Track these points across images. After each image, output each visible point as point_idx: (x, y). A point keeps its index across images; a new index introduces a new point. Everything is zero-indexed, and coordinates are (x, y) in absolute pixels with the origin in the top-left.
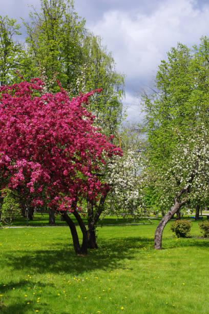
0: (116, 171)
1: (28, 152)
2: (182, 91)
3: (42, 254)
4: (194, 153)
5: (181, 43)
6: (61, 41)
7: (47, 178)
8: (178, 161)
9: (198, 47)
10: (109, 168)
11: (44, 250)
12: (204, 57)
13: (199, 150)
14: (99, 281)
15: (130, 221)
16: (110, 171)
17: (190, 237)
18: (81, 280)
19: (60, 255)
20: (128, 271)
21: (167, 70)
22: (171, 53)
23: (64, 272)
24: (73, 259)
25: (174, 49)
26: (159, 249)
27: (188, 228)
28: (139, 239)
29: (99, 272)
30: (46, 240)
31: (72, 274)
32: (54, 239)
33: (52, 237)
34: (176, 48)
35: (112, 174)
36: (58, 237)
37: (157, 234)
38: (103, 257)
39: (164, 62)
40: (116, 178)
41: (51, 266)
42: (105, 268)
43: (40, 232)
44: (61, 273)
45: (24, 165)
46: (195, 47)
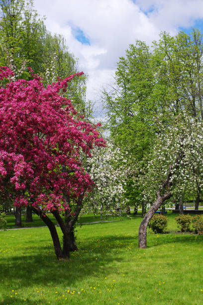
0: (95, 166)
1: (7, 142)
2: (144, 86)
3: (19, 262)
4: (178, 143)
5: (139, 40)
6: (20, 38)
7: (30, 173)
8: (161, 152)
9: (158, 43)
10: (88, 162)
11: (19, 256)
12: (164, 52)
13: (182, 139)
14: (98, 292)
15: (96, 218)
16: (89, 166)
17: (168, 233)
18: (76, 292)
19: (39, 261)
20: (124, 277)
21: (126, 67)
22: (129, 50)
23: (52, 283)
24: (56, 266)
25: (132, 46)
26: (144, 248)
27: (165, 223)
28: (116, 238)
29: (92, 279)
30: (18, 243)
31: (62, 284)
32: (26, 242)
33: (24, 241)
34: (135, 45)
35: (92, 169)
36: (30, 240)
37: (142, 231)
38: (89, 260)
39: (123, 59)
40: (97, 173)
41: (35, 276)
42: (96, 273)
43: (9, 235)
44: (49, 284)
45: (4, 157)
46: (155, 43)
